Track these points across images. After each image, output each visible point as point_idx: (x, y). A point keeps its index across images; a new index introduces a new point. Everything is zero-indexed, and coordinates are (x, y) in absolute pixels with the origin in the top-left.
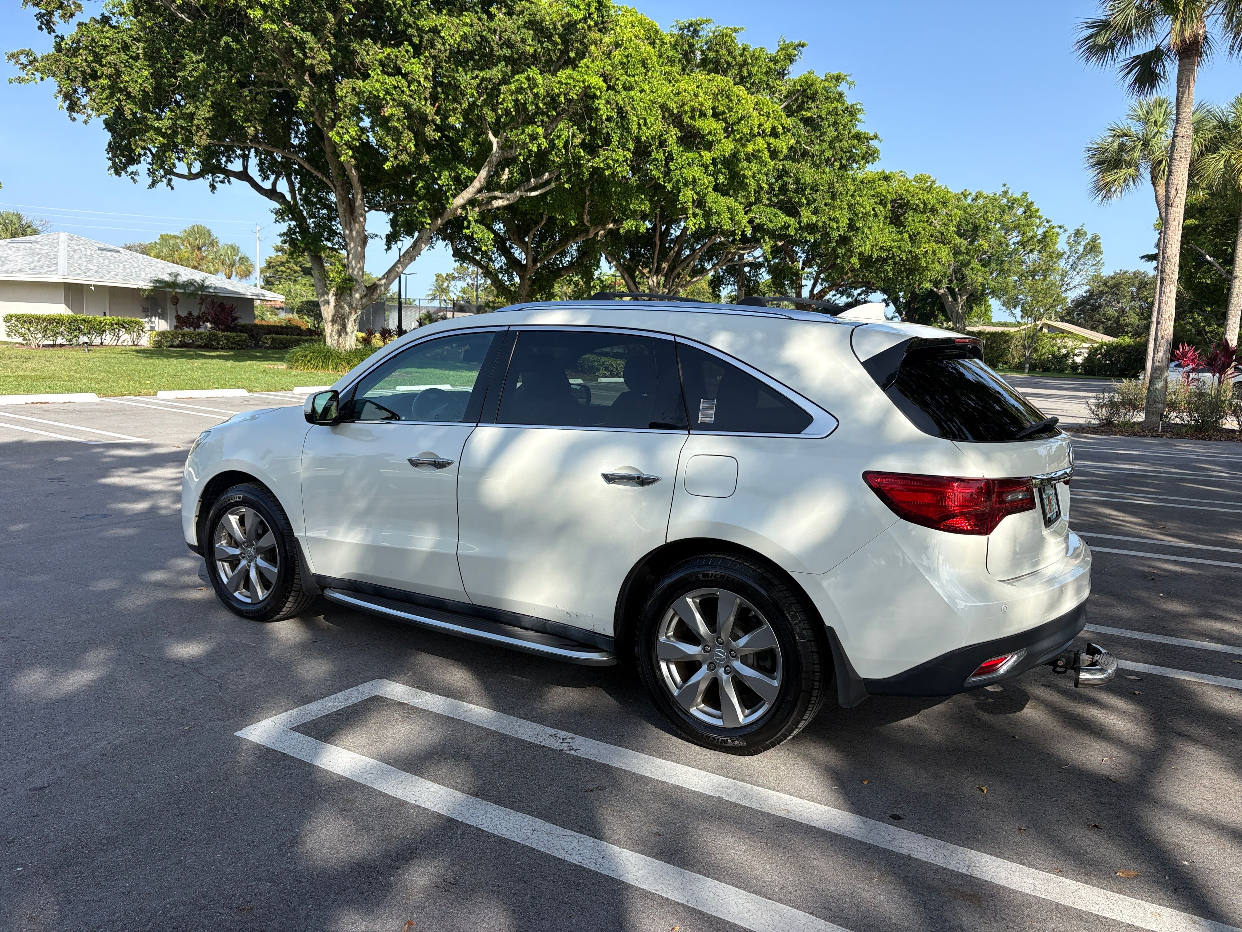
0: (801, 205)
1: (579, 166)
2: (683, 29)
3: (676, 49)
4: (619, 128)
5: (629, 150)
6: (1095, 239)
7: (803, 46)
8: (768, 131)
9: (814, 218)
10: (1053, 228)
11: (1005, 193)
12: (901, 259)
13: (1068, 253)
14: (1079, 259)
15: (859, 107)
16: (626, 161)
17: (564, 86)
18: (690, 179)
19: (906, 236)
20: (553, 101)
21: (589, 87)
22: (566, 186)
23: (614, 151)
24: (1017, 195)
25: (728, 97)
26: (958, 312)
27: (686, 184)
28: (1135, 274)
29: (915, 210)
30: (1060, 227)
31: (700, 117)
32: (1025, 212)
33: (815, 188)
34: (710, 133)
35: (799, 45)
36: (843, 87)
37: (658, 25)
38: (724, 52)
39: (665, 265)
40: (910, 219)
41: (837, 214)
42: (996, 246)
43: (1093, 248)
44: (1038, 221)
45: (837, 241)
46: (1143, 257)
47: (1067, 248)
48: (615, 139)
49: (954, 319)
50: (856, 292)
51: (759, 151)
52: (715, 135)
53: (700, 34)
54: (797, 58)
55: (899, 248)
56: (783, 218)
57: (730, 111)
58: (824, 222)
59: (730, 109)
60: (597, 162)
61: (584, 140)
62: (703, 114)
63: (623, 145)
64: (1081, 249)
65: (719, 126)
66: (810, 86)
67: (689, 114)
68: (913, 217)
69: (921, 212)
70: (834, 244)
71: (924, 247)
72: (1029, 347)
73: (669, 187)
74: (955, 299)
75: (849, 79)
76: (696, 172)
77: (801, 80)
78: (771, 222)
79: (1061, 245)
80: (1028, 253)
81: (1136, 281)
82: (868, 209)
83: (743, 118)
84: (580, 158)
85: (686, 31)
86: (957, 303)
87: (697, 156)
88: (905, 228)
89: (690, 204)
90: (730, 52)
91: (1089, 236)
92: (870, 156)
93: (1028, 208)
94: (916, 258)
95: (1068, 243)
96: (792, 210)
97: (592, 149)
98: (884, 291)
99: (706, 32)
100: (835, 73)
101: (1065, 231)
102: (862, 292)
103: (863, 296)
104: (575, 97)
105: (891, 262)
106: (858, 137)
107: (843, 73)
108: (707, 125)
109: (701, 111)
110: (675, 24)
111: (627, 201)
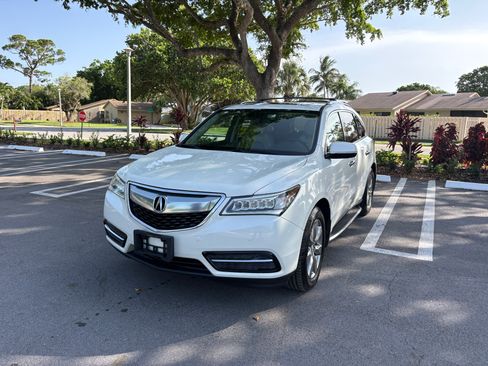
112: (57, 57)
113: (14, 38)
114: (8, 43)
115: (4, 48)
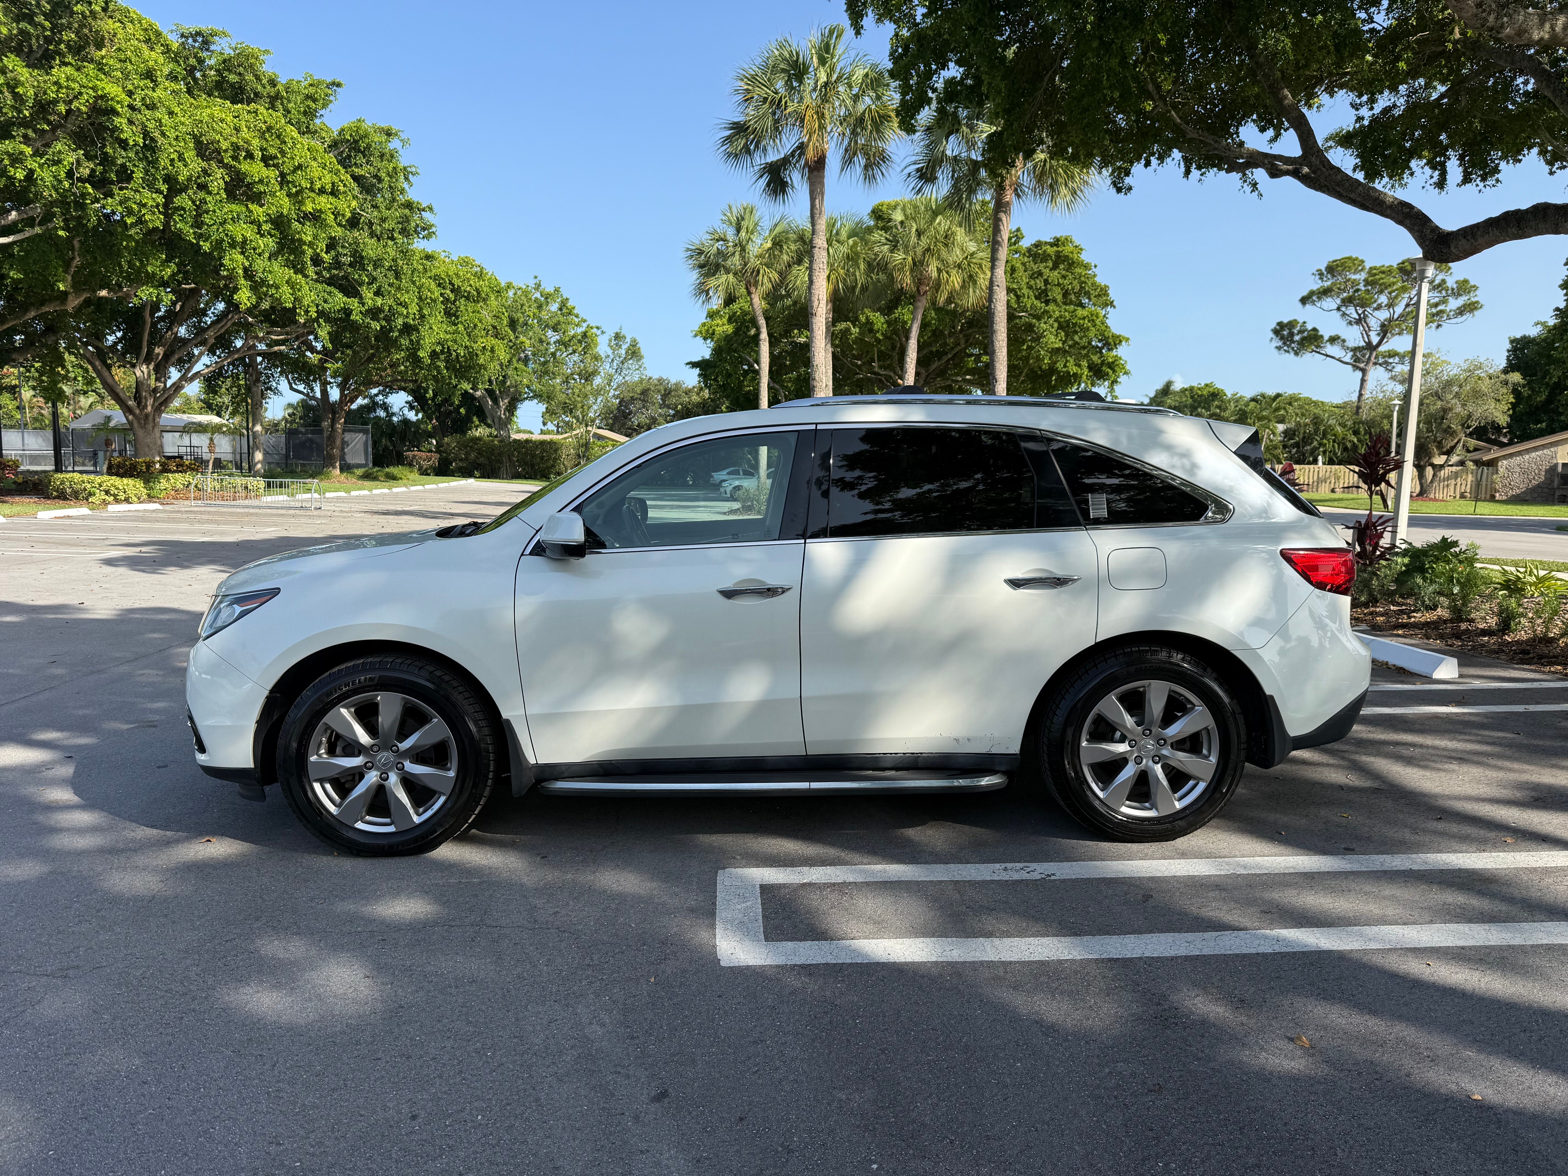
0: (361, 284)
1: (81, 206)
2: (187, 38)
3: (177, 62)
4: (140, 159)
5: (161, 193)
6: (634, 343)
7: (339, 85)
8: (328, 187)
9: (379, 301)
10: (592, 328)
11: (538, 286)
12: (458, 355)
13: (612, 357)
14: (622, 363)
15: (413, 170)
16: (157, 206)
17: (64, 91)
18: (239, 239)
19: (461, 328)
20: (43, 107)
21: (102, 97)
22: (61, 233)
23: (137, 191)
24: (550, 289)
25: (278, 137)
26: (500, 418)
27: (233, 245)
28: (659, 380)
29: (467, 298)
30: (598, 328)
31: (245, 158)
32: (561, 309)
33: (377, 264)
34: (261, 181)
35: (333, 84)
36: (394, 144)
37: (158, 26)
38: (249, 77)
39: (159, 351)
40: (462, 308)
41: (405, 298)
42: (537, 344)
43: (634, 353)
44: (577, 320)
45: (399, 331)
46: (687, 364)
47: (610, 352)
48: (138, 175)
49: (497, 426)
50: (374, 391)
51: (320, 211)
52: (267, 185)
53: (212, 48)
54: (331, 98)
55: (455, 341)
56: (339, 300)
57: (283, 157)
58: (390, 306)
59: (283, 153)
60: (111, 205)
61: (93, 171)
62: (250, 156)
63: (151, 185)
64: (623, 352)
65: (272, 174)
66: (362, 138)
67: (230, 153)
68: (466, 305)
69: (474, 301)
70: (396, 334)
71: (481, 342)
72: (584, 456)
73: (206, 246)
74: (495, 401)
75: (403, 136)
76: (242, 231)
77: (350, 129)
78: (325, 301)
79: (603, 347)
80: (571, 354)
81: (662, 388)
82: (436, 294)
83: (300, 167)
84: (84, 195)
85: (190, 40)
86: (499, 407)
87: (244, 209)
88: (457, 319)
89: (241, 272)
90: (258, 78)
91: (628, 340)
92: (427, 231)
93: (563, 305)
94: (473, 355)
95: (609, 345)
96: (350, 289)
97: (101, 183)
98: (410, 392)
99: (223, 47)
100: (384, 125)
101: (603, 332)
102: (380, 393)
103: (381, 397)
104: (84, 109)
105: (442, 357)
106: (409, 205)
107: (395, 128)
108: (255, 170)
109: (247, 151)
110: (174, 28)
111: (141, 262)
112: (1454, 304)
113: (1332, 269)
114: (1316, 284)
115: (1304, 301)
